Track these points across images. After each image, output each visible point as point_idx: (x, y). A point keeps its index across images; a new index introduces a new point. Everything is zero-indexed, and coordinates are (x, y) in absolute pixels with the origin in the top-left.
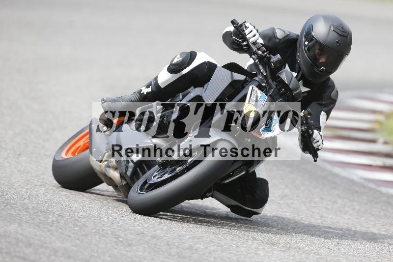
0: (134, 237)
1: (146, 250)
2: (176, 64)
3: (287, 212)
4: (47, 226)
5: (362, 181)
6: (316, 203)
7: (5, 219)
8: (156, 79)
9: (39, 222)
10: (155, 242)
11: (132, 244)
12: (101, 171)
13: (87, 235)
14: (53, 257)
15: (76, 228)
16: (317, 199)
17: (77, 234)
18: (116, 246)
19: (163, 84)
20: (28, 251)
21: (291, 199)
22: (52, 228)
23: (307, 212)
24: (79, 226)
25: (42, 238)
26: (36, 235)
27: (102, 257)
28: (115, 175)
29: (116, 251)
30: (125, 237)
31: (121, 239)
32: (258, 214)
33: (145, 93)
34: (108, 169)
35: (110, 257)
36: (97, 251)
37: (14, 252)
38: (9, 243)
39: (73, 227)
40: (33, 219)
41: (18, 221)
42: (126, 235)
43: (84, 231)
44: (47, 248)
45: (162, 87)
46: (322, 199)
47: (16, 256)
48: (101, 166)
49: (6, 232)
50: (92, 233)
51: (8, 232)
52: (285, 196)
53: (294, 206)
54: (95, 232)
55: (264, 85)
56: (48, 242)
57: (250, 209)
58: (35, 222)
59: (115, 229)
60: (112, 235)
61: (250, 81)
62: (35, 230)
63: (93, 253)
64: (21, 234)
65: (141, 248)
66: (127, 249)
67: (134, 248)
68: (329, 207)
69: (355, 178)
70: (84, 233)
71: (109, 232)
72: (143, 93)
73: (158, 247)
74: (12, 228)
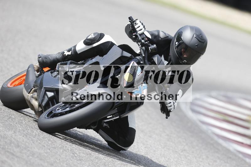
0: (85, 156)
1: (90, 165)
2: (90, 40)
3: (184, 161)
4: (31, 137)
5: (235, 152)
6: (203, 159)
7: (6, 127)
8: (75, 47)
9: (27, 133)
10: (97, 161)
11: (82, 160)
12: (28, 99)
13: (55, 148)
14: (31, 157)
15: (49, 142)
16: (204, 157)
17: (49, 146)
18: (72, 159)
19: (79, 51)
20: (16, 150)
21: (188, 153)
22: (34, 139)
23: (196, 164)
24: (52, 141)
25: (27, 144)
26: (23, 141)
27: (62, 164)
28: (35, 103)
29: (71, 162)
30: (79, 154)
31: (75, 155)
32: (125, 150)
33: (66, 55)
34: (32, 99)
35: (67, 164)
36: (59, 159)
37: (8, 148)
38: (6, 142)
39: (47, 141)
40: (24, 131)
41: (14, 130)
42: (80, 153)
43: (54, 145)
44: (29, 150)
45: (79, 53)
46: (207, 157)
47: (8, 152)
48: (28, 96)
49: (5, 135)
50: (59, 147)
51: (7, 135)
52: (185, 150)
53: (189, 158)
54: (61, 147)
55: (142, 62)
56: (30, 147)
57: (121, 146)
58: (25, 133)
59: (74, 148)
60: (71, 151)
61: (134, 59)
62: (24, 138)
63: (56, 160)
64: (14, 139)
65: (87, 163)
66: (78, 162)
67: (83, 162)
68: (211, 163)
69: (231, 149)
70: (53, 146)
71: (69, 149)
72: (65, 55)
73: (98, 165)
74: (10, 133)
